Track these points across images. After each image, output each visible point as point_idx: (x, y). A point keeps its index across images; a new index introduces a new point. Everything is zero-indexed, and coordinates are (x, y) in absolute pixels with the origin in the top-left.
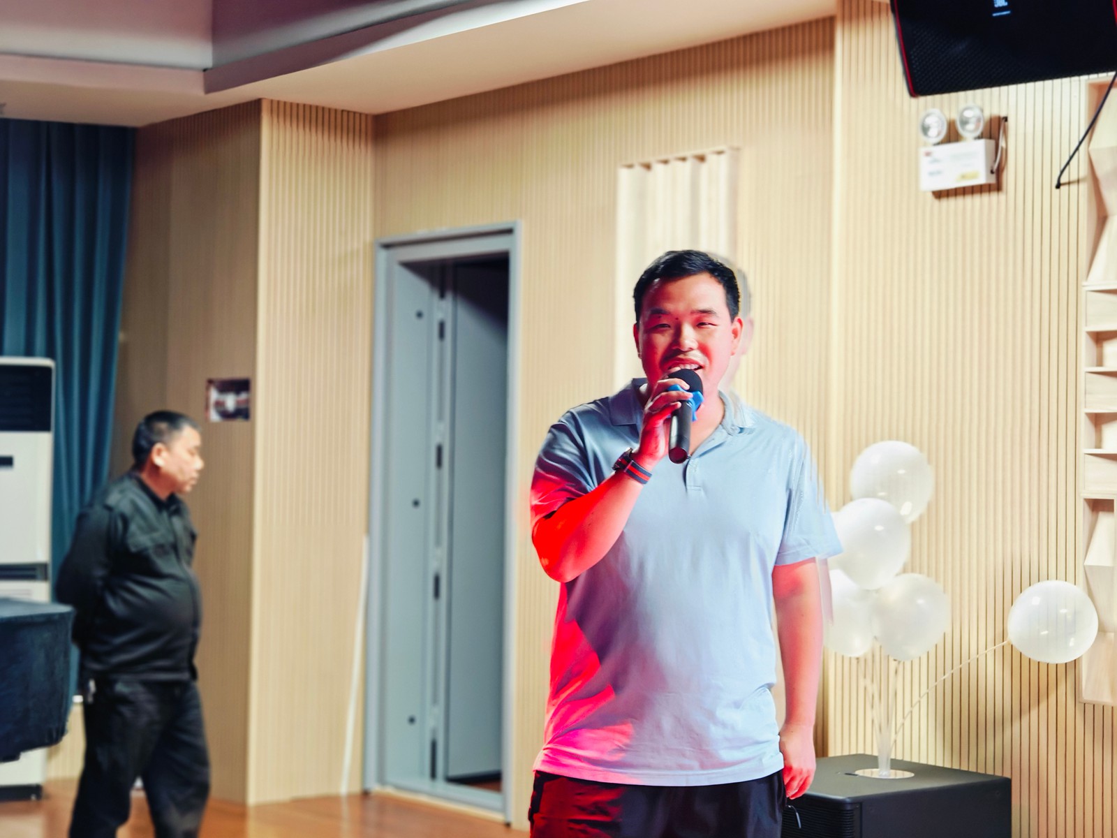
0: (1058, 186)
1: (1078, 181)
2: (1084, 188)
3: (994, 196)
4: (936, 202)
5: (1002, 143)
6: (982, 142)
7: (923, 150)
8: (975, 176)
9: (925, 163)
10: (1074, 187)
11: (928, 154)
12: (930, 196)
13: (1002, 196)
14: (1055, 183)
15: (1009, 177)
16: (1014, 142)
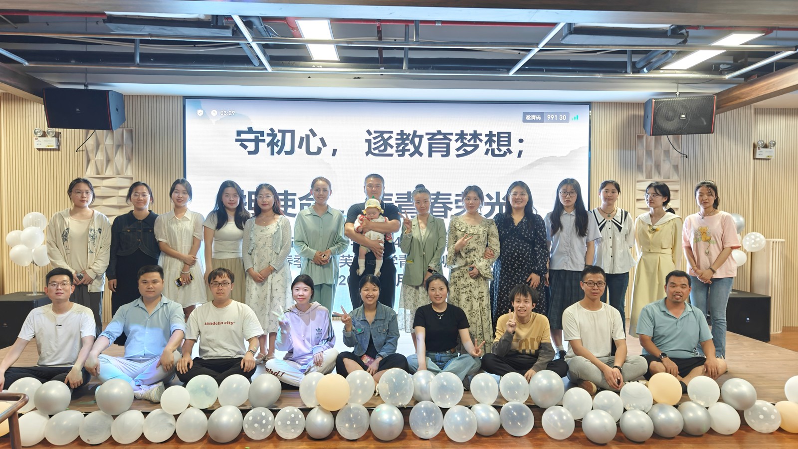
0: (77, 151)
1: (82, 151)
2: (84, 153)
3: (57, 152)
4: (38, 152)
5: (60, 139)
6: (54, 138)
7: (34, 138)
8: (53, 146)
9: (35, 142)
10: (81, 152)
11: (36, 139)
12: (36, 150)
13: (60, 152)
14: (76, 150)
15: (62, 147)
16: (63, 139)
